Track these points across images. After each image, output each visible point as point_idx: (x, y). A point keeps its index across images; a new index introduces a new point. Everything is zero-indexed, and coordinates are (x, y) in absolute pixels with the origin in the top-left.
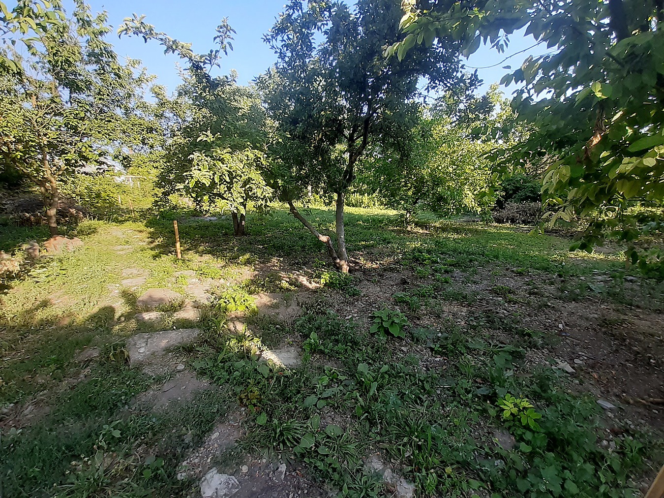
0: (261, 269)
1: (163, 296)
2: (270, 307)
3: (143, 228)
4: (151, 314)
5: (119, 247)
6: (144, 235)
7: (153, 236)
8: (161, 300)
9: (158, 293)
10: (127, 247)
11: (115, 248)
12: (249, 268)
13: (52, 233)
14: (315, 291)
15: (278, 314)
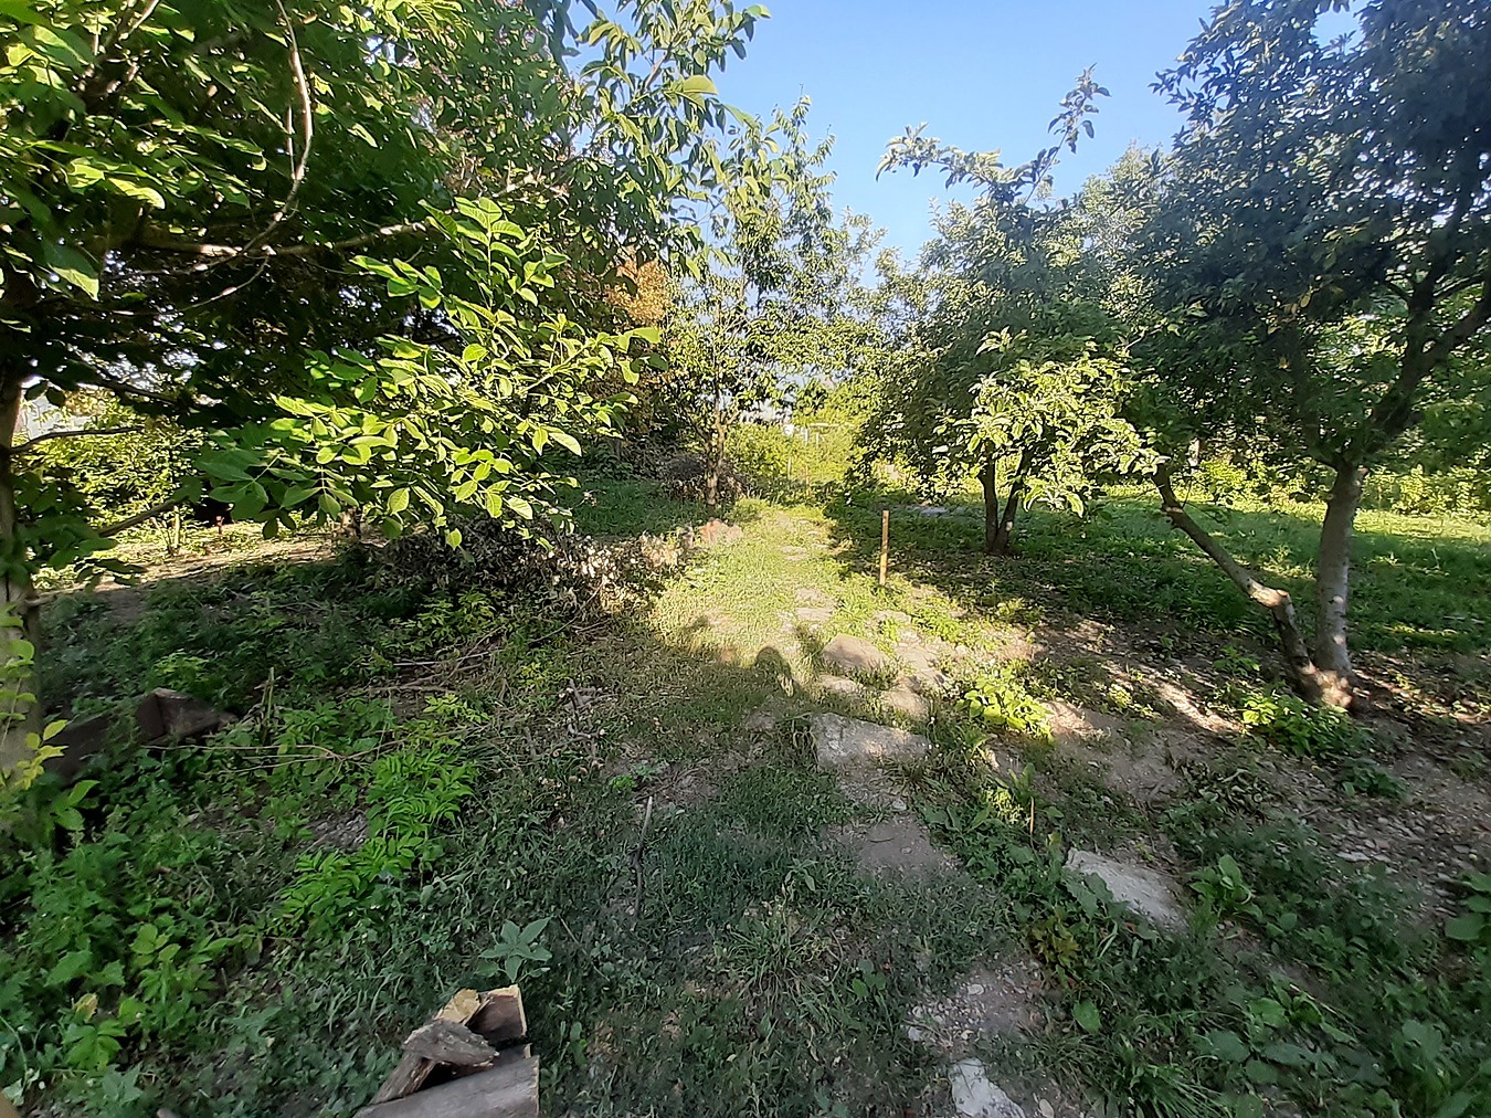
0: (1053, 642)
1: (861, 654)
2: (1084, 743)
3: (821, 518)
4: (843, 682)
5: (789, 549)
6: (824, 532)
7: (836, 535)
8: (858, 659)
9: (853, 645)
10: (799, 549)
11: (784, 549)
12: (1022, 634)
13: (708, 515)
14: (1220, 740)
15: (1106, 767)
